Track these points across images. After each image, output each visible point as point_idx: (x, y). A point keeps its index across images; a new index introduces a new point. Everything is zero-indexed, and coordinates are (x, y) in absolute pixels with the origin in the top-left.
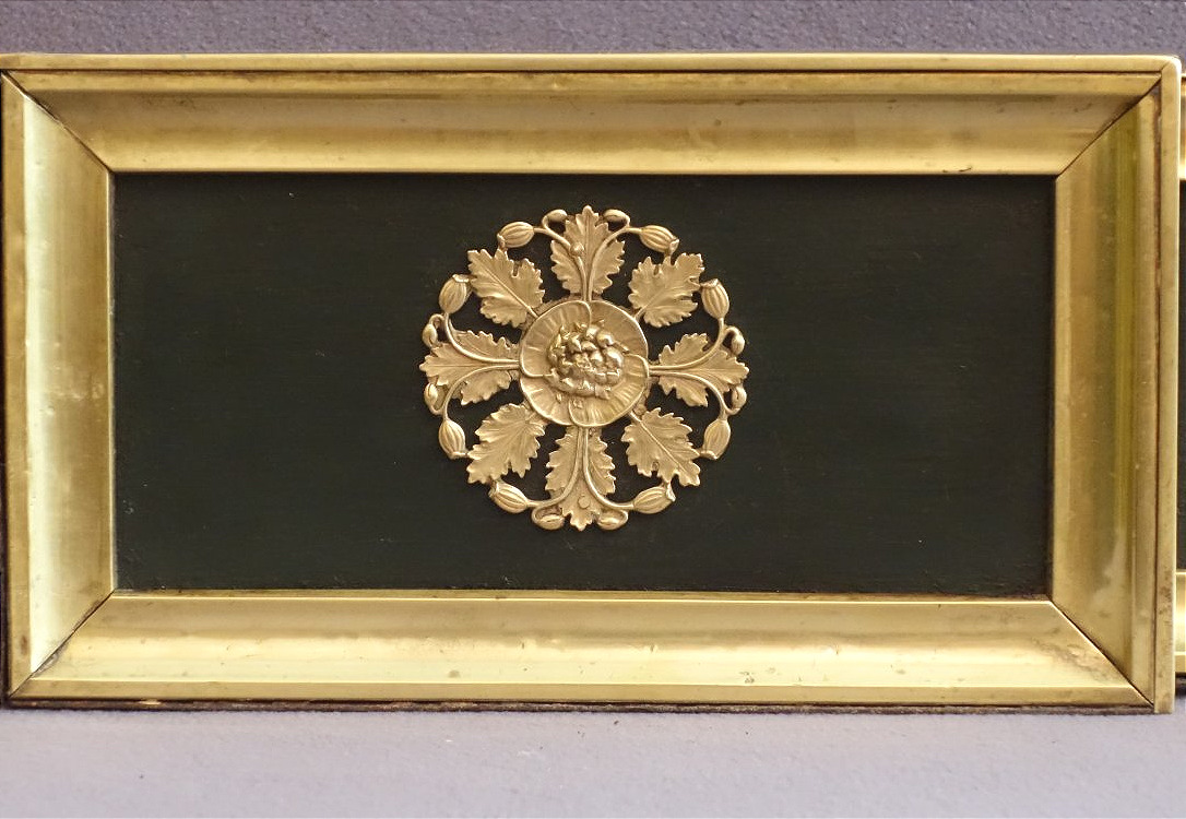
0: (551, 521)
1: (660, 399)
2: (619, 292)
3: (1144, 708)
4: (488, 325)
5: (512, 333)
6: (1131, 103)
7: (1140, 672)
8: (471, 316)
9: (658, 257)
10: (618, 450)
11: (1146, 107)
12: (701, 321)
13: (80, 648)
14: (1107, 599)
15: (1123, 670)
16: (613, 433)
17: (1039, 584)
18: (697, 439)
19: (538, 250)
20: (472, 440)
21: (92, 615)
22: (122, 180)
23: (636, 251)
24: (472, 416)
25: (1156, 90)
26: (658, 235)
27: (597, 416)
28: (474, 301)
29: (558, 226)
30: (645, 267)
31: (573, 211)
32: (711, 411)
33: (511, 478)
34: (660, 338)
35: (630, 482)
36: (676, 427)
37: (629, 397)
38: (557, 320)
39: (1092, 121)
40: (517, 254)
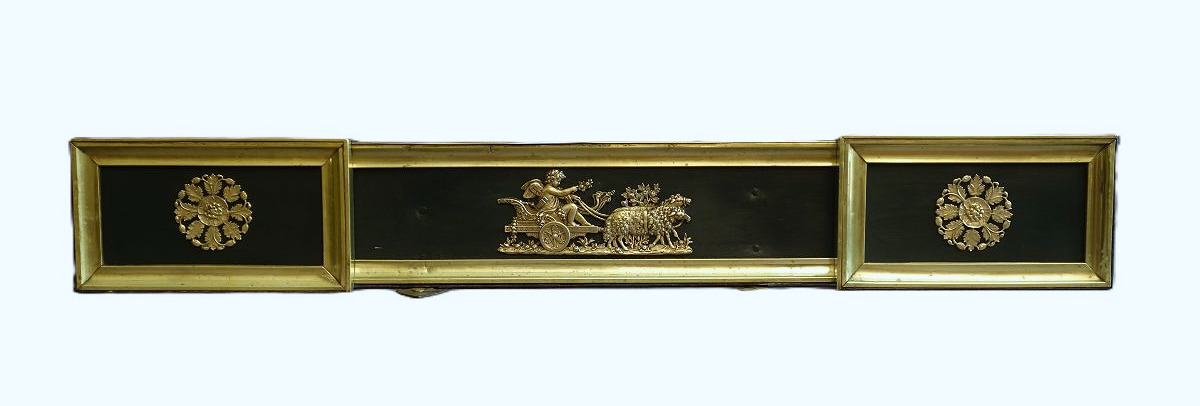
0: (206, 248)
1: (232, 219)
2: (221, 194)
3: (345, 291)
4: (190, 202)
5: (196, 204)
6: (337, 150)
7: (343, 283)
8: (186, 200)
9: (230, 186)
10: (222, 231)
11: (341, 150)
12: (241, 201)
13: (94, 278)
14: (337, 267)
15: (340, 283)
16: (220, 227)
17: (321, 262)
18: (240, 229)
19: (201, 184)
20: (187, 229)
21: (97, 271)
22: (102, 167)
23: (225, 184)
24: (187, 224)
25: (343, 146)
26: (230, 181)
27: (216, 224)
28: (187, 196)
29: (206, 178)
30: (227, 188)
31: (209, 175)
32: (243, 222)
33: (197, 238)
34: (231, 205)
35: (225, 239)
36: (235, 226)
37: (224, 219)
38: (206, 200)
39: (330, 153)
40: (196, 185)
